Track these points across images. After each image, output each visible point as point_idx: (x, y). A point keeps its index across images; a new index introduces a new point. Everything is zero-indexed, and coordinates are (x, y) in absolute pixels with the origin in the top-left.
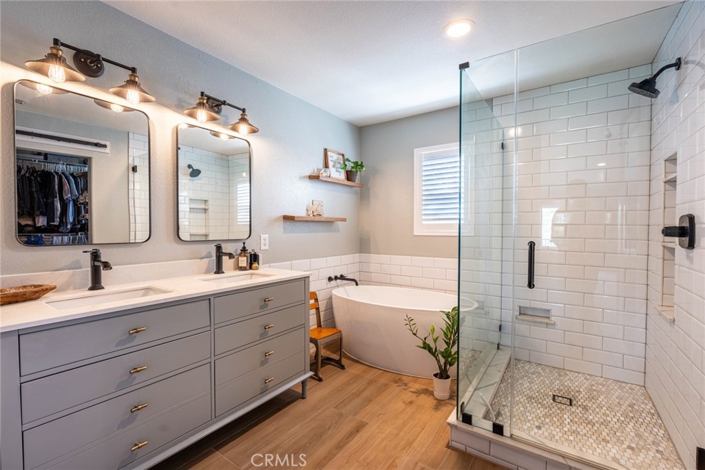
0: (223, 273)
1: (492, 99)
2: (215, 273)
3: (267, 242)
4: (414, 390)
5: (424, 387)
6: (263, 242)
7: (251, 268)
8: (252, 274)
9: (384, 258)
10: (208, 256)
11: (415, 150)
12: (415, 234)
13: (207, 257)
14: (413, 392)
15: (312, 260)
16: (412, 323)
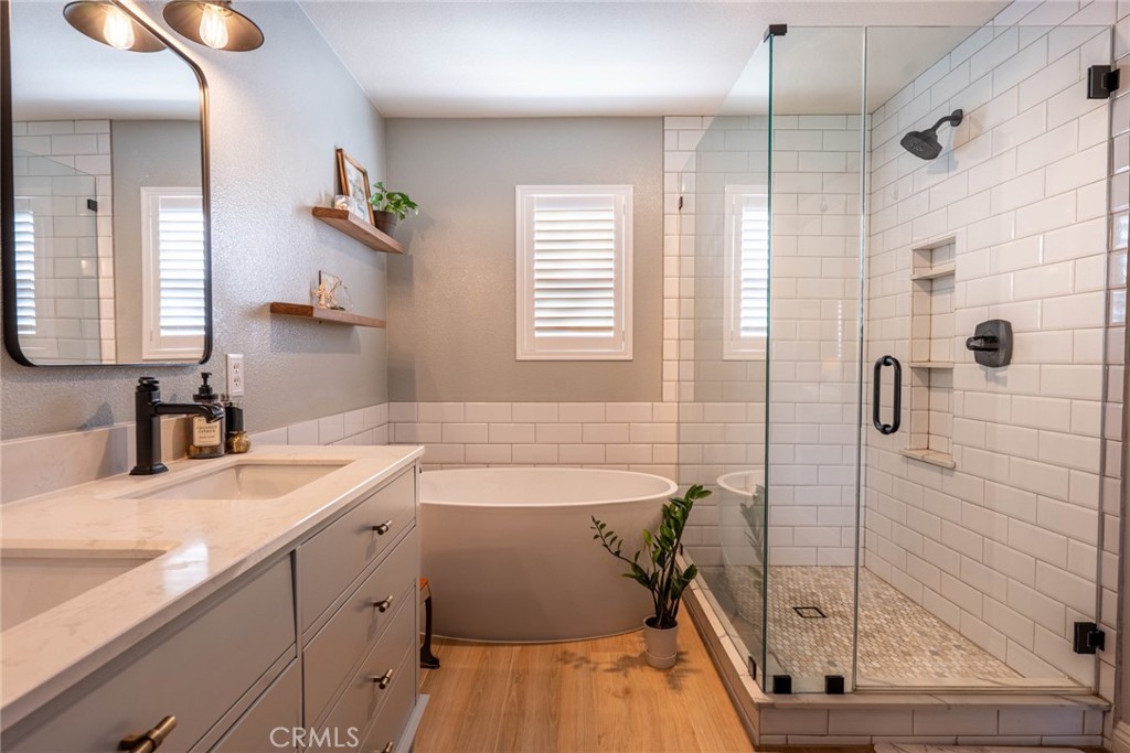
0: (165, 469)
1: (663, 117)
2: (135, 472)
3: (240, 375)
4: (609, 666)
5: (621, 654)
6: (232, 376)
7: (229, 449)
8: (239, 467)
9: (450, 408)
10: (103, 418)
11: (518, 187)
12: (518, 358)
13: (98, 425)
14: (611, 670)
15: (321, 419)
16: (604, 531)
